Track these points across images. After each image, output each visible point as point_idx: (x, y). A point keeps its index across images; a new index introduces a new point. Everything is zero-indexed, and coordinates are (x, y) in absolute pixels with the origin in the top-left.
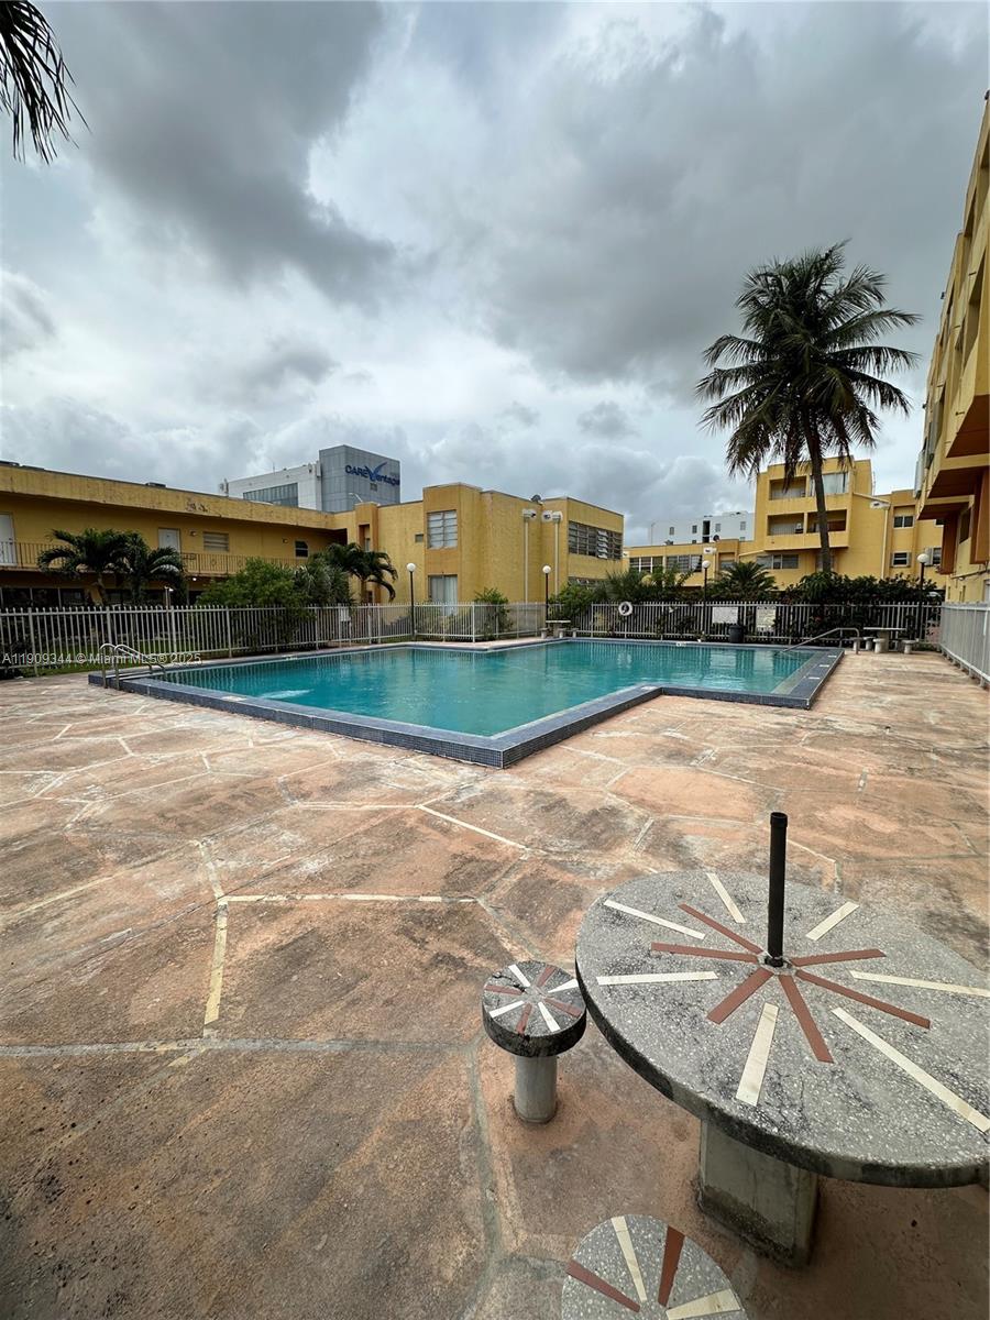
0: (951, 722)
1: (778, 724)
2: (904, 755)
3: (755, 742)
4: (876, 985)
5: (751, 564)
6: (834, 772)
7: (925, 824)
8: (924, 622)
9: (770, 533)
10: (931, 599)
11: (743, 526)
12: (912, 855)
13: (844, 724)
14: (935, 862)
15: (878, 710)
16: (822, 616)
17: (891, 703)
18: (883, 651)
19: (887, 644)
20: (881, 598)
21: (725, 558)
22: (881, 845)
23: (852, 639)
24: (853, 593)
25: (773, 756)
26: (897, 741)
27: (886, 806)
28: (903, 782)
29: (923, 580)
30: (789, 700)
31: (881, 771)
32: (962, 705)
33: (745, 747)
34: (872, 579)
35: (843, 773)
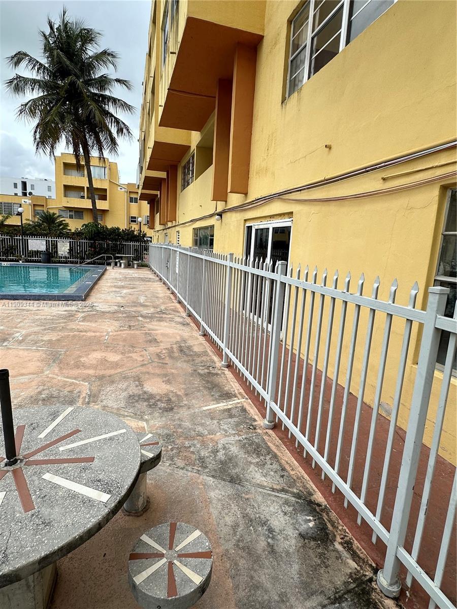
0: (150, 300)
1: (66, 311)
2: (127, 319)
3: (50, 325)
4: (71, 450)
5: (54, 214)
6: (93, 334)
7: (133, 352)
8: (142, 252)
9: (65, 196)
10: (145, 241)
11: (49, 188)
12: (125, 369)
13: (101, 307)
14: (135, 370)
15: (119, 298)
16: (95, 248)
17: (125, 294)
18: (125, 268)
19: (127, 263)
20: (123, 239)
21: (37, 208)
22: (112, 368)
23: (111, 261)
24: (110, 236)
25: (60, 330)
26: (126, 313)
27: (116, 347)
28: (126, 333)
29: (141, 231)
30: (73, 296)
31: (117, 329)
32: (153, 292)
33: (43, 328)
34: (118, 229)
35: (98, 334)
